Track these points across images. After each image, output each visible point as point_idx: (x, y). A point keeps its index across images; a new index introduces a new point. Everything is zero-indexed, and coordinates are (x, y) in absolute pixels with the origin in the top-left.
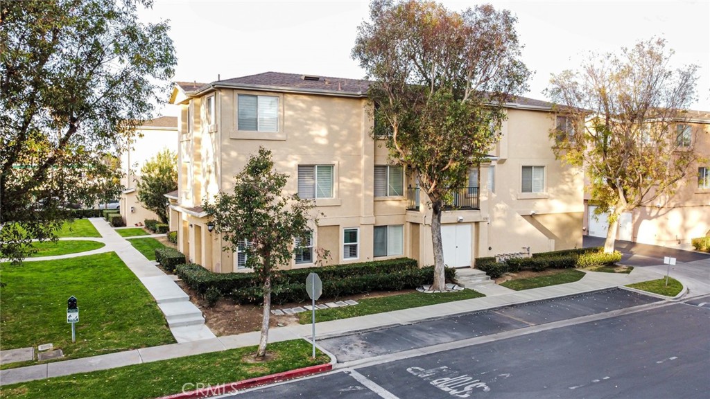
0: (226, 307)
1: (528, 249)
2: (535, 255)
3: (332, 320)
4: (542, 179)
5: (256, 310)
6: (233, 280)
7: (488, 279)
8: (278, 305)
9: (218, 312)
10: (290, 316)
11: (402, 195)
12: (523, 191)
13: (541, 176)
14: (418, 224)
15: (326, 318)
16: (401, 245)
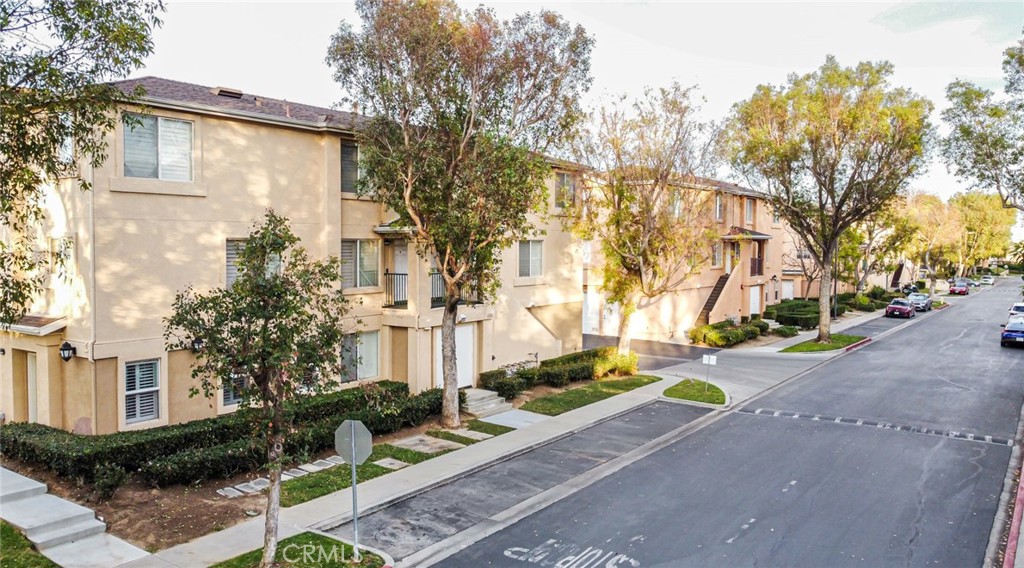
0: (135, 495)
1: (536, 356)
2: (544, 363)
3: (329, 492)
4: (539, 257)
5: (192, 493)
6: (135, 445)
7: (502, 402)
8: (224, 479)
9: (125, 507)
10: (257, 496)
11: (377, 285)
12: (521, 275)
13: (539, 255)
14: (406, 328)
15: (318, 490)
16: (374, 363)
